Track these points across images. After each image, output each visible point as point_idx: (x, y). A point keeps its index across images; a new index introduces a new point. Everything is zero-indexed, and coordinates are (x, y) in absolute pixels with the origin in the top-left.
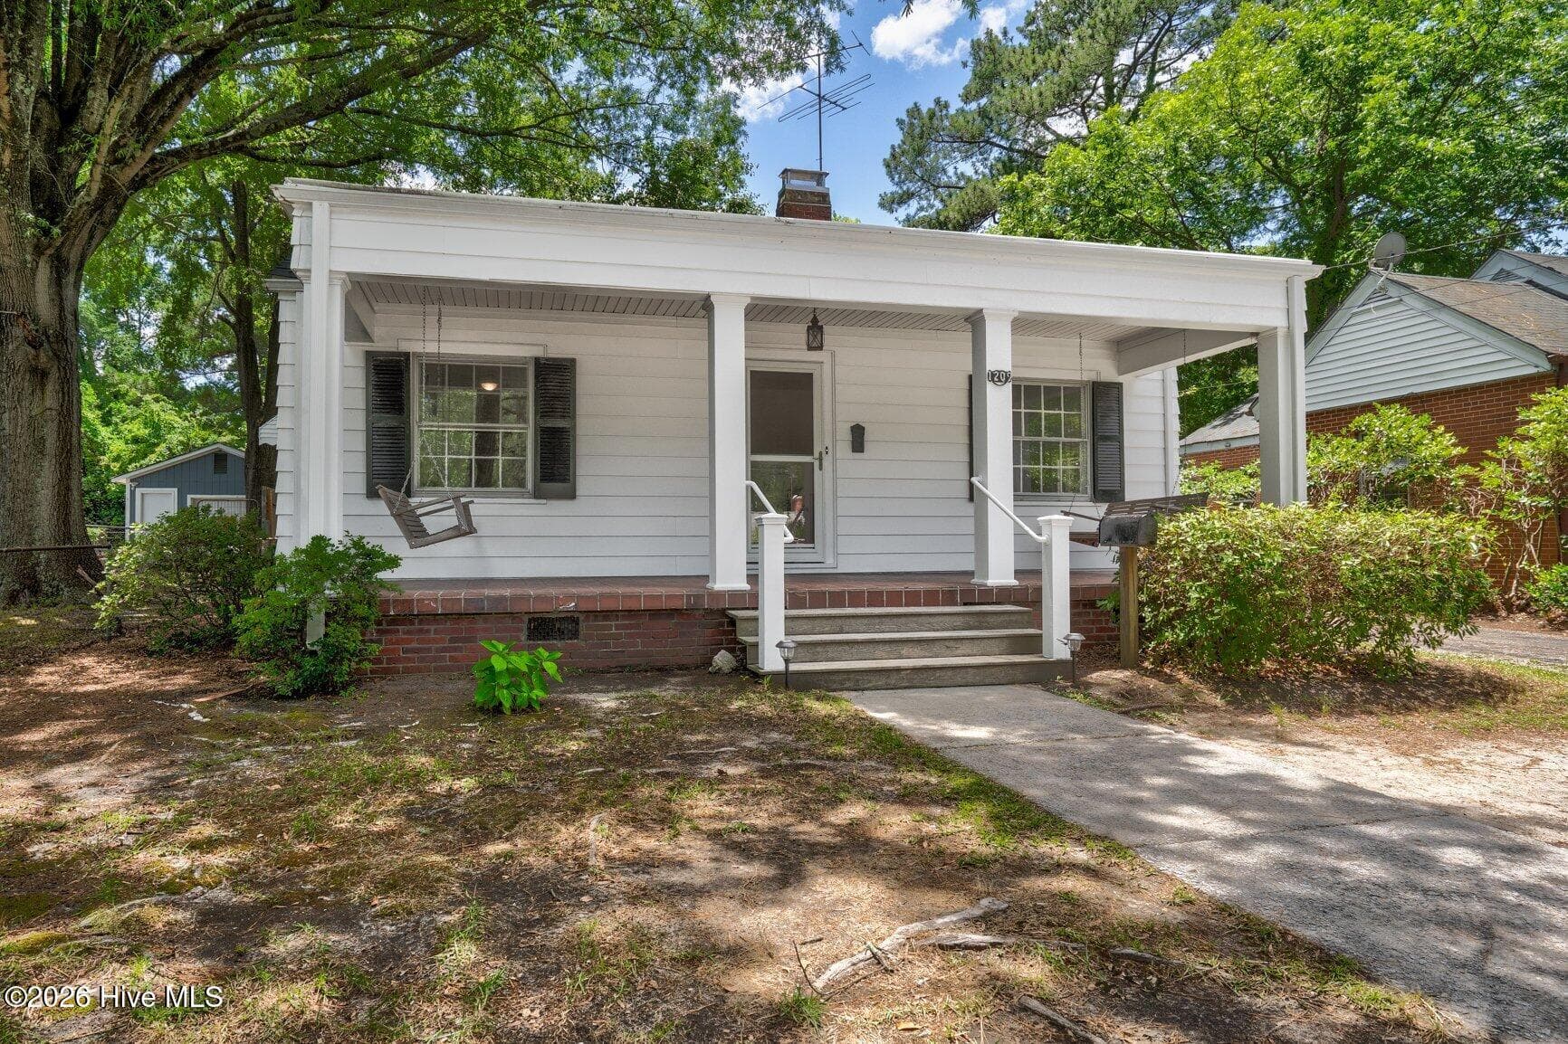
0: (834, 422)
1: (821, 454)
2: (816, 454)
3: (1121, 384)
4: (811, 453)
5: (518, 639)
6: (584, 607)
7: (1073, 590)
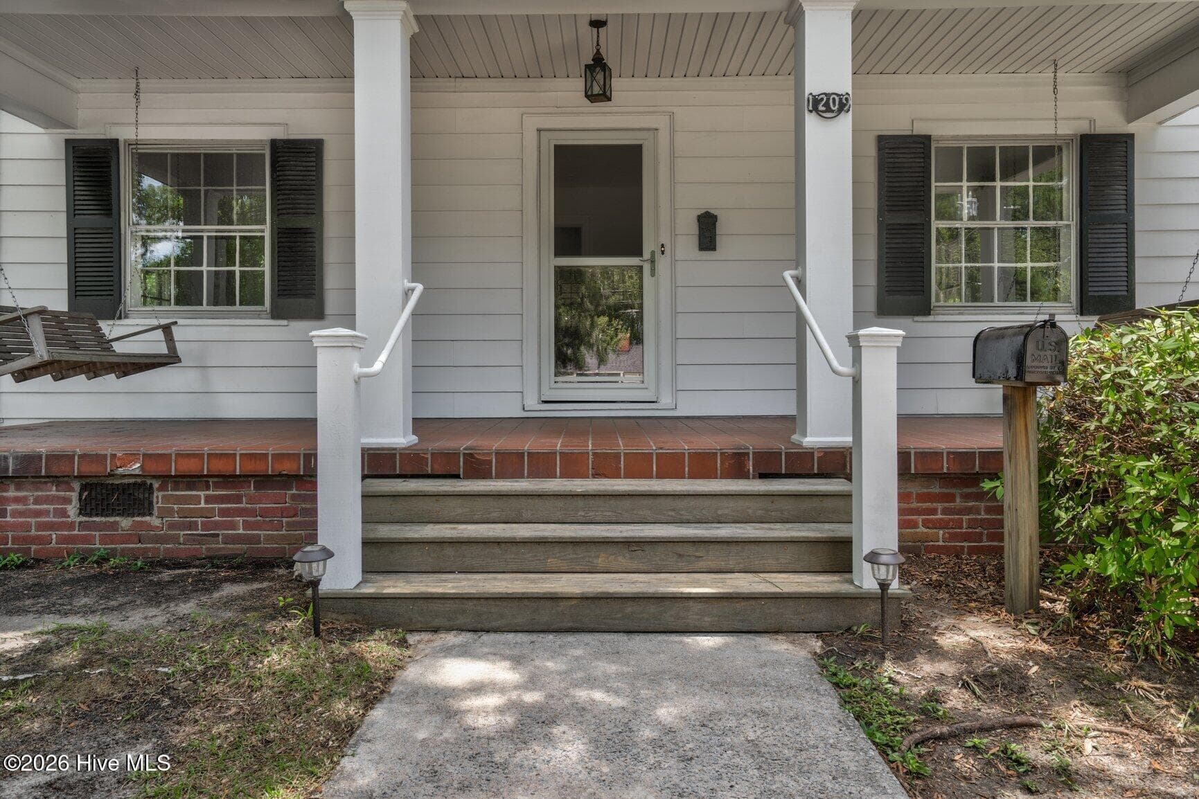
0: (673, 211)
1: (653, 253)
2: (646, 255)
3: (1131, 136)
4: (638, 252)
5: (64, 513)
6: (154, 468)
7: (903, 457)
